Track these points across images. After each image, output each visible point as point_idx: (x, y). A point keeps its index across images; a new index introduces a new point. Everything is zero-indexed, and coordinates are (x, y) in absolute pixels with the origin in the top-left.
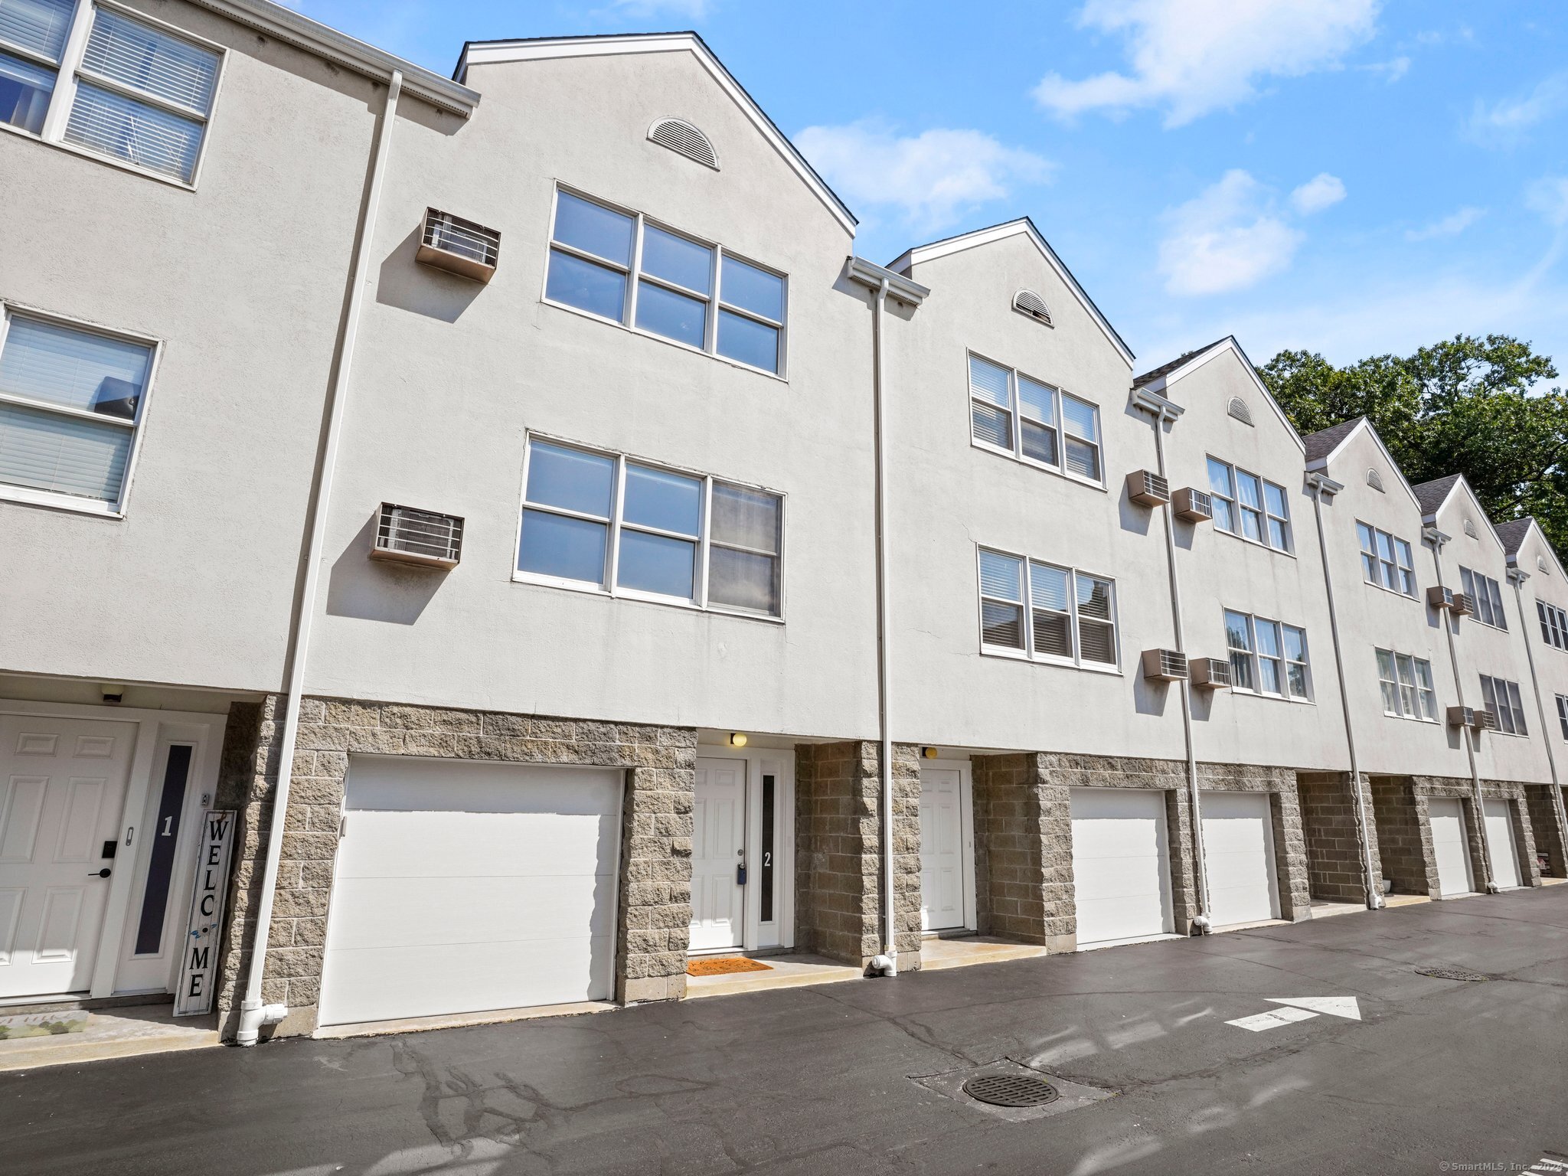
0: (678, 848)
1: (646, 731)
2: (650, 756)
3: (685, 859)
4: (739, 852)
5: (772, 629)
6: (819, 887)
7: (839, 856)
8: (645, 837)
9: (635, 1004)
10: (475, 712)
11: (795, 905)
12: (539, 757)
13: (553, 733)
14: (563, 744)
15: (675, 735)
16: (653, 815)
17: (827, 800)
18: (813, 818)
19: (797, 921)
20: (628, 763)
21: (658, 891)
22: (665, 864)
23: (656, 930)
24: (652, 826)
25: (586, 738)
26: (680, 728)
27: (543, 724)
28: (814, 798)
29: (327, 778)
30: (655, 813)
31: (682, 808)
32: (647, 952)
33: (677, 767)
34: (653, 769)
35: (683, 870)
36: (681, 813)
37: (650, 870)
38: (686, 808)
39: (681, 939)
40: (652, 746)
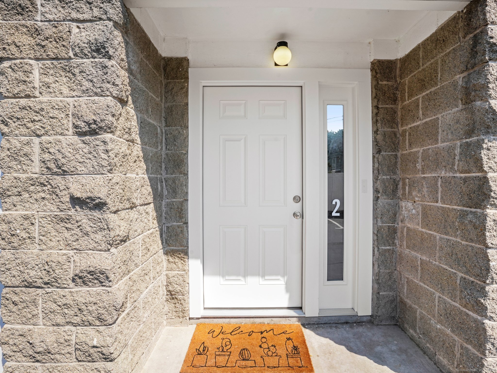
0: (79, 195)
3: (97, 214)
4: (294, 198)
6: (408, 247)
7: (438, 208)
8: (21, 176)
11: (373, 265)
16: (36, 140)
17: (418, 126)
18: (399, 154)
19: (376, 286)
21: (51, 266)
22: (62, 220)
23: (51, 329)
24: (36, 158)
28: (401, 129)
30: (38, 136)
31: (83, 125)
32: (38, 361)
33: (76, 55)
34: (32, 62)
35: (95, 232)
36: (84, 134)
37: (35, 231)
38: (89, 124)
39: (94, 347)
40: (28, 23)
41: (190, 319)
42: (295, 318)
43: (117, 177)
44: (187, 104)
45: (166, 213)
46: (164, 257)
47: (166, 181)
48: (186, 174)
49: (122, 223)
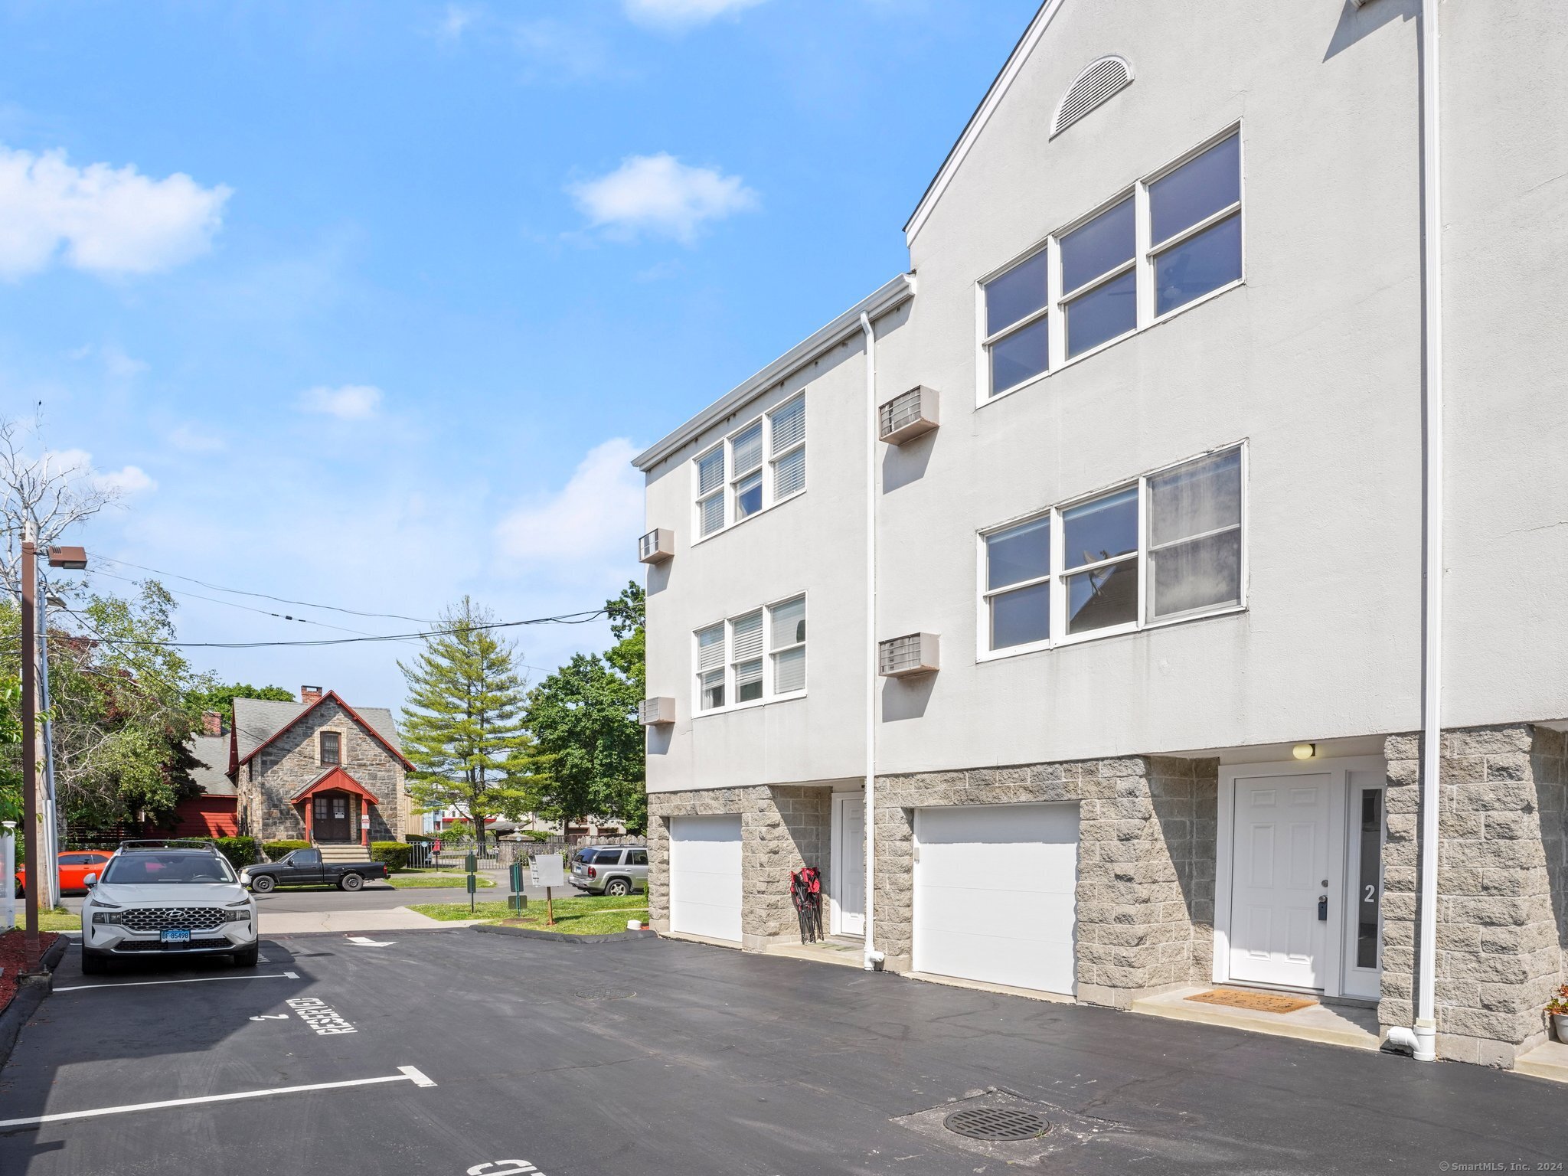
0: (1119, 874)
1: (1089, 765)
2: (1093, 788)
3: (1128, 884)
5: (1230, 623)
8: (1090, 862)
9: (1086, 1004)
10: (961, 771)
12: (1005, 799)
13: (1013, 779)
14: (1021, 787)
15: (1116, 765)
16: (1098, 843)
20: (1074, 797)
21: (1102, 912)
22: (1110, 887)
23: (1102, 946)
24: (1097, 853)
25: (1037, 780)
26: (1120, 758)
27: (1005, 772)
29: (893, 824)
30: (1099, 841)
31: (1122, 835)
32: (1094, 963)
33: (1119, 796)
34: (1096, 800)
35: (1128, 894)
36: (1123, 840)
37: (1096, 892)
38: (1125, 835)
39: (1124, 957)
40: (1095, 779)
41: (1213, 983)
42: (1314, 996)
43: (1141, 863)
44: (1216, 798)
45: (1195, 891)
46: (1192, 927)
47: (1196, 864)
48: (1214, 859)
49: (1144, 891)
